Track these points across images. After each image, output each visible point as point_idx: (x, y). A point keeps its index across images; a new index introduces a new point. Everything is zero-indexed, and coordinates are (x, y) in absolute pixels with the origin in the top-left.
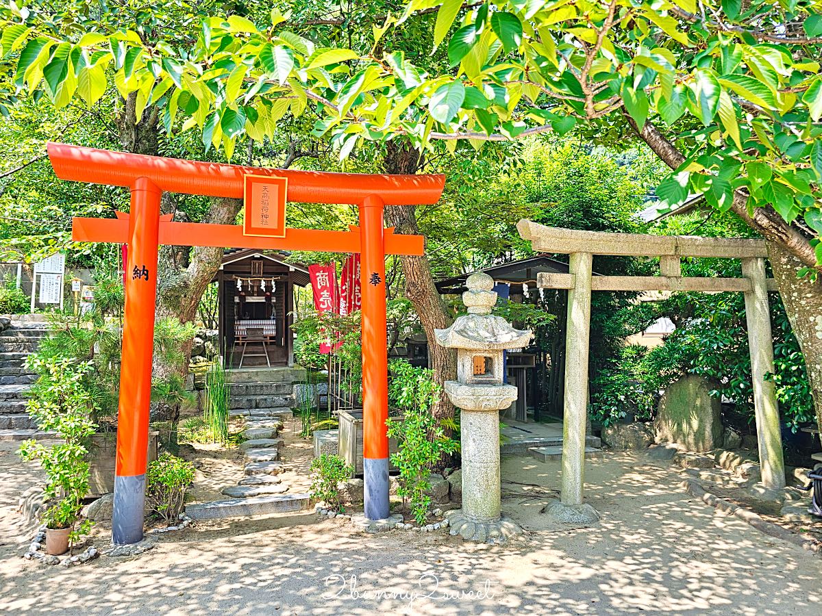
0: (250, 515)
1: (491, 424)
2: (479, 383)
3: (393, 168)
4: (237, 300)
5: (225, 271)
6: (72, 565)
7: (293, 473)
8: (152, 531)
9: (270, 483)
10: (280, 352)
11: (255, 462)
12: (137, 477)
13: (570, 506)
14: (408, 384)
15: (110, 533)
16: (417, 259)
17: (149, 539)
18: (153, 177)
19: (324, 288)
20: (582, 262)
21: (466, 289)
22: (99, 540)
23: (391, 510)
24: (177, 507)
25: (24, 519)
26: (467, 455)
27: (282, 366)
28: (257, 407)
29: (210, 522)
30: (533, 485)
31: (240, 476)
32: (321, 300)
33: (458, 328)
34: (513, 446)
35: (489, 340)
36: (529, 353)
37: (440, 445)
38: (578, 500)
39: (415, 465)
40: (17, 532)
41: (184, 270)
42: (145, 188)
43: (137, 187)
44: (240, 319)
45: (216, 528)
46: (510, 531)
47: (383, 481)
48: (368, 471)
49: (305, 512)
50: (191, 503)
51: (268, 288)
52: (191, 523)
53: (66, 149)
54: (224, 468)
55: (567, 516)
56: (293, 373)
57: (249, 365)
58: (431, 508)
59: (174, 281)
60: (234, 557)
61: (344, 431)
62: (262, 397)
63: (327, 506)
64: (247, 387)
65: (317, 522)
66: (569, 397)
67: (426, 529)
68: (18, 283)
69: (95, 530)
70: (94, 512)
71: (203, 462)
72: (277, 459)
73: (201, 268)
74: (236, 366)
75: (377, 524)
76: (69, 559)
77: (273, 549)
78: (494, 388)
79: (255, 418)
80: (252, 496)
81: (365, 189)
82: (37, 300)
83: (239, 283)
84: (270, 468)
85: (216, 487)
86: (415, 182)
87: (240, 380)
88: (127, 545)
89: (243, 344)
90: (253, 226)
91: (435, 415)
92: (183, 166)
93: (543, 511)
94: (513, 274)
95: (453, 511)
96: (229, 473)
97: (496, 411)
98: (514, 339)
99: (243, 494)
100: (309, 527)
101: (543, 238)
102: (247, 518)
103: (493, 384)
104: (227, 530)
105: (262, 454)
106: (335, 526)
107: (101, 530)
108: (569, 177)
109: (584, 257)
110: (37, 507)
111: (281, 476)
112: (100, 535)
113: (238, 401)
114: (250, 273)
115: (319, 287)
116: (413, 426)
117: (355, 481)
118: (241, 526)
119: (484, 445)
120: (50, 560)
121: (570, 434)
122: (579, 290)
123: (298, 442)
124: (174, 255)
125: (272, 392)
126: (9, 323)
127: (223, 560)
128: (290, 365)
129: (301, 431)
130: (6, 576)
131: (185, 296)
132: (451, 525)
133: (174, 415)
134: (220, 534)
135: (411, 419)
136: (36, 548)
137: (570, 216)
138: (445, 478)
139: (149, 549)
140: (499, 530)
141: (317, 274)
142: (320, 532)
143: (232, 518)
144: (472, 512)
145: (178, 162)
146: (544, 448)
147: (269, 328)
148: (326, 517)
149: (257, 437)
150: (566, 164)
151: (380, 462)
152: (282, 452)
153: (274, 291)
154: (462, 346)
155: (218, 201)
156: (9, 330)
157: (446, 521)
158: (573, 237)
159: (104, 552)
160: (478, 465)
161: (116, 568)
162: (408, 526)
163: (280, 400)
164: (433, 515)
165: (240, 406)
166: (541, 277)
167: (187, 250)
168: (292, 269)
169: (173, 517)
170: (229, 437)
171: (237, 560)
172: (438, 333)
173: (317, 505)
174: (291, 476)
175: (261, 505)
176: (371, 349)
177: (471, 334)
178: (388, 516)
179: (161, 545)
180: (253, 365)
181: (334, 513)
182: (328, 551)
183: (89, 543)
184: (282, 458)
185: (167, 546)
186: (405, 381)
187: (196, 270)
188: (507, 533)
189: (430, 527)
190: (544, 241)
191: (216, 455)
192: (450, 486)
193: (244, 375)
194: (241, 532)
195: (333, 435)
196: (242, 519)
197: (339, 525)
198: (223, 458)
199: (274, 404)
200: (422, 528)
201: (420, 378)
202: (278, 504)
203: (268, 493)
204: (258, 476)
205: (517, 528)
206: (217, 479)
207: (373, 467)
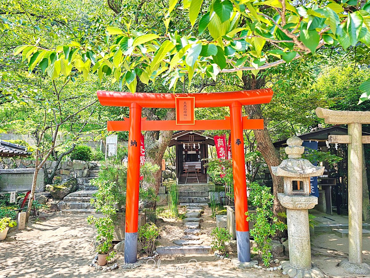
0: (184, 254)
1: (304, 217)
2: (295, 195)
3: (248, 87)
4: (184, 153)
5: (179, 140)
6: (107, 271)
7: (206, 235)
8: (141, 258)
9: (195, 239)
10: (203, 177)
11: (189, 228)
12: (134, 234)
13: (354, 264)
14: (257, 195)
15: (123, 258)
16: (262, 131)
17: (139, 262)
18: (138, 102)
19: (221, 146)
20: (355, 128)
21: (287, 146)
22: (119, 261)
23: (252, 258)
24: (152, 247)
25: (93, 248)
26: (290, 232)
27: (205, 183)
28: (193, 202)
29: (167, 256)
30: (333, 250)
31: (182, 235)
32: (220, 152)
33: (282, 166)
34: (323, 228)
35: (300, 172)
36: (332, 177)
37: (276, 226)
38: (359, 261)
39: (262, 236)
40: (89, 254)
41: (157, 141)
42: (135, 107)
43: (132, 107)
44: (186, 161)
45: (169, 259)
46: (316, 275)
47: (246, 243)
48: (238, 237)
49: (210, 255)
50: (159, 246)
51: (197, 147)
52: (158, 256)
53: (104, 93)
54: (176, 230)
55: (352, 269)
56: (209, 186)
57: (190, 182)
58: (273, 258)
59: (153, 146)
60: (174, 274)
61: (229, 216)
62: (195, 197)
63: (220, 253)
64: (188, 193)
65: (215, 260)
66: (351, 203)
67: (269, 270)
68: (101, 148)
69: (118, 256)
70: (119, 248)
71: (166, 227)
72: (199, 227)
73: (163, 140)
74: (184, 183)
75: (244, 265)
76: (106, 268)
77: (192, 272)
78: (304, 198)
79: (191, 207)
80: (186, 245)
81: (231, 98)
82: (107, 155)
83: (184, 146)
84: (195, 232)
85: (171, 239)
86: (258, 93)
87: (185, 189)
88: (130, 264)
89: (187, 172)
90: (180, 120)
91: (275, 210)
92: (150, 96)
93: (338, 265)
94: (320, 136)
95: (285, 261)
96: (177, 232)
97: (306, 210)
98: (315, 171)
99: (181, 244)
100: (210, 263)
101: (331, 117)
102: (183, 255)
103: (304, 195)
104: (173, 261)
105: (192, 225)
106: (223, 263)
107: (121, 256)
108: (351, 82)
109: (357, 125)
110: (97, 244)
111: (200, 236)
112: (120, 258)
113: (184, 199)
114: (189, 141)
115: (219, 146)
116: (260, 216)
117: (234, 242)
118: (180, 259)
119: (300, 227)
120: (98, 268)
121: (353, 224)
122: (354, 144)
123: (210, 220)
124: (153, 135)
125: (200, 195)
126: (97, 165)
127: (169, 275)
128: (208, 183)
129: (211, 215)
130: (82, 274)
131: (157, 152)
132: (283, 269)
133: (154, 205)
134: (170, 262)
135: (260, 212)
136: (94, 262)
137: (353, 104)
138: (281, 243)
139: (139, 267)
140: (310, 274)
141: (218, 140)
142: (216, 265)
143: (176, 255)
144: (294, 263)
145: (148, 94)
146: (342, 230)
147: (198, 165)
148: (219, 259)
149: (191, 217)
150: (350, 76)
151: (245, 233)
152: (202, 224)
153: (199, 148)
154: (284, 175)
155: (170, 110)
156: (96, 168)
157: (281, 266)
158: (349, 115)
159: (120, 266)
160: (297, 238)
161: (124, 274)
162: (260, 267)
163: (203, 199)
164: (274, 262)
165: (185, 201)
166: (331, 137)
167: (158, 132)
168: (207, 138)
169: (150, 252)
170: (179, 215)
171: (175, 276)
172: (273, 168)
173: (216, 252)
174: (205, 236)
175: (189, 250)
176: (237, 177)
177: (289, 169)
178: (250, 261)
179: (144, 265)
180: (191, 182)
181: (223, 257)
182: (218, 276)
183: (115, 261)
184: (202, 227)
185: (147, 266)
186: (255, 193)
187: (161, 141)
188: (315, 276)
189: (271, 269)
190: (331, 118)
191: (172, 224)
192: (284, 247)
193: (187, 187)
194: (179, 262)
195: (225, 218)
196: (181, 255)
197: (225, 263)
198: (175, 226)
199: (200, 201)
200: (267, 269)
201: (263, 192)
202: (197, 250)
203: (193, 244)
204: (189, 236)
205: (321, 274)
206: (172, 235)
207: (241, 235)
